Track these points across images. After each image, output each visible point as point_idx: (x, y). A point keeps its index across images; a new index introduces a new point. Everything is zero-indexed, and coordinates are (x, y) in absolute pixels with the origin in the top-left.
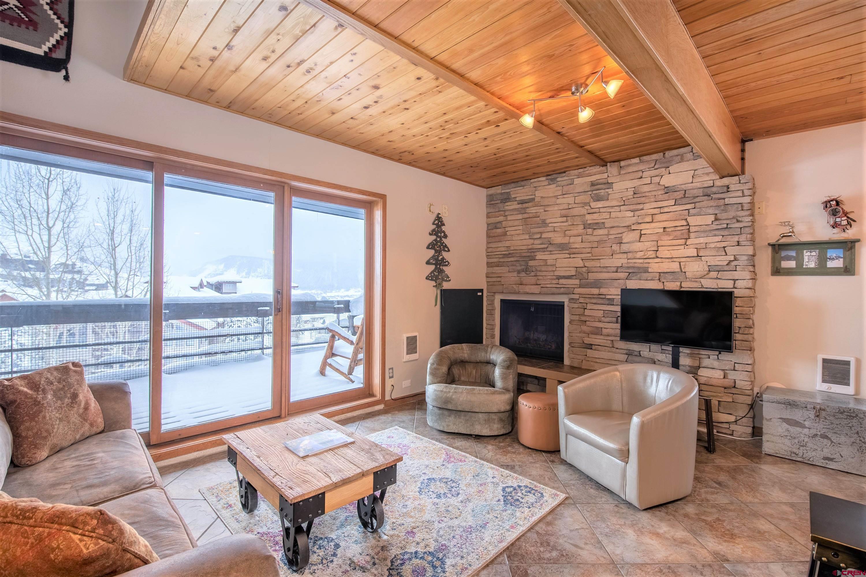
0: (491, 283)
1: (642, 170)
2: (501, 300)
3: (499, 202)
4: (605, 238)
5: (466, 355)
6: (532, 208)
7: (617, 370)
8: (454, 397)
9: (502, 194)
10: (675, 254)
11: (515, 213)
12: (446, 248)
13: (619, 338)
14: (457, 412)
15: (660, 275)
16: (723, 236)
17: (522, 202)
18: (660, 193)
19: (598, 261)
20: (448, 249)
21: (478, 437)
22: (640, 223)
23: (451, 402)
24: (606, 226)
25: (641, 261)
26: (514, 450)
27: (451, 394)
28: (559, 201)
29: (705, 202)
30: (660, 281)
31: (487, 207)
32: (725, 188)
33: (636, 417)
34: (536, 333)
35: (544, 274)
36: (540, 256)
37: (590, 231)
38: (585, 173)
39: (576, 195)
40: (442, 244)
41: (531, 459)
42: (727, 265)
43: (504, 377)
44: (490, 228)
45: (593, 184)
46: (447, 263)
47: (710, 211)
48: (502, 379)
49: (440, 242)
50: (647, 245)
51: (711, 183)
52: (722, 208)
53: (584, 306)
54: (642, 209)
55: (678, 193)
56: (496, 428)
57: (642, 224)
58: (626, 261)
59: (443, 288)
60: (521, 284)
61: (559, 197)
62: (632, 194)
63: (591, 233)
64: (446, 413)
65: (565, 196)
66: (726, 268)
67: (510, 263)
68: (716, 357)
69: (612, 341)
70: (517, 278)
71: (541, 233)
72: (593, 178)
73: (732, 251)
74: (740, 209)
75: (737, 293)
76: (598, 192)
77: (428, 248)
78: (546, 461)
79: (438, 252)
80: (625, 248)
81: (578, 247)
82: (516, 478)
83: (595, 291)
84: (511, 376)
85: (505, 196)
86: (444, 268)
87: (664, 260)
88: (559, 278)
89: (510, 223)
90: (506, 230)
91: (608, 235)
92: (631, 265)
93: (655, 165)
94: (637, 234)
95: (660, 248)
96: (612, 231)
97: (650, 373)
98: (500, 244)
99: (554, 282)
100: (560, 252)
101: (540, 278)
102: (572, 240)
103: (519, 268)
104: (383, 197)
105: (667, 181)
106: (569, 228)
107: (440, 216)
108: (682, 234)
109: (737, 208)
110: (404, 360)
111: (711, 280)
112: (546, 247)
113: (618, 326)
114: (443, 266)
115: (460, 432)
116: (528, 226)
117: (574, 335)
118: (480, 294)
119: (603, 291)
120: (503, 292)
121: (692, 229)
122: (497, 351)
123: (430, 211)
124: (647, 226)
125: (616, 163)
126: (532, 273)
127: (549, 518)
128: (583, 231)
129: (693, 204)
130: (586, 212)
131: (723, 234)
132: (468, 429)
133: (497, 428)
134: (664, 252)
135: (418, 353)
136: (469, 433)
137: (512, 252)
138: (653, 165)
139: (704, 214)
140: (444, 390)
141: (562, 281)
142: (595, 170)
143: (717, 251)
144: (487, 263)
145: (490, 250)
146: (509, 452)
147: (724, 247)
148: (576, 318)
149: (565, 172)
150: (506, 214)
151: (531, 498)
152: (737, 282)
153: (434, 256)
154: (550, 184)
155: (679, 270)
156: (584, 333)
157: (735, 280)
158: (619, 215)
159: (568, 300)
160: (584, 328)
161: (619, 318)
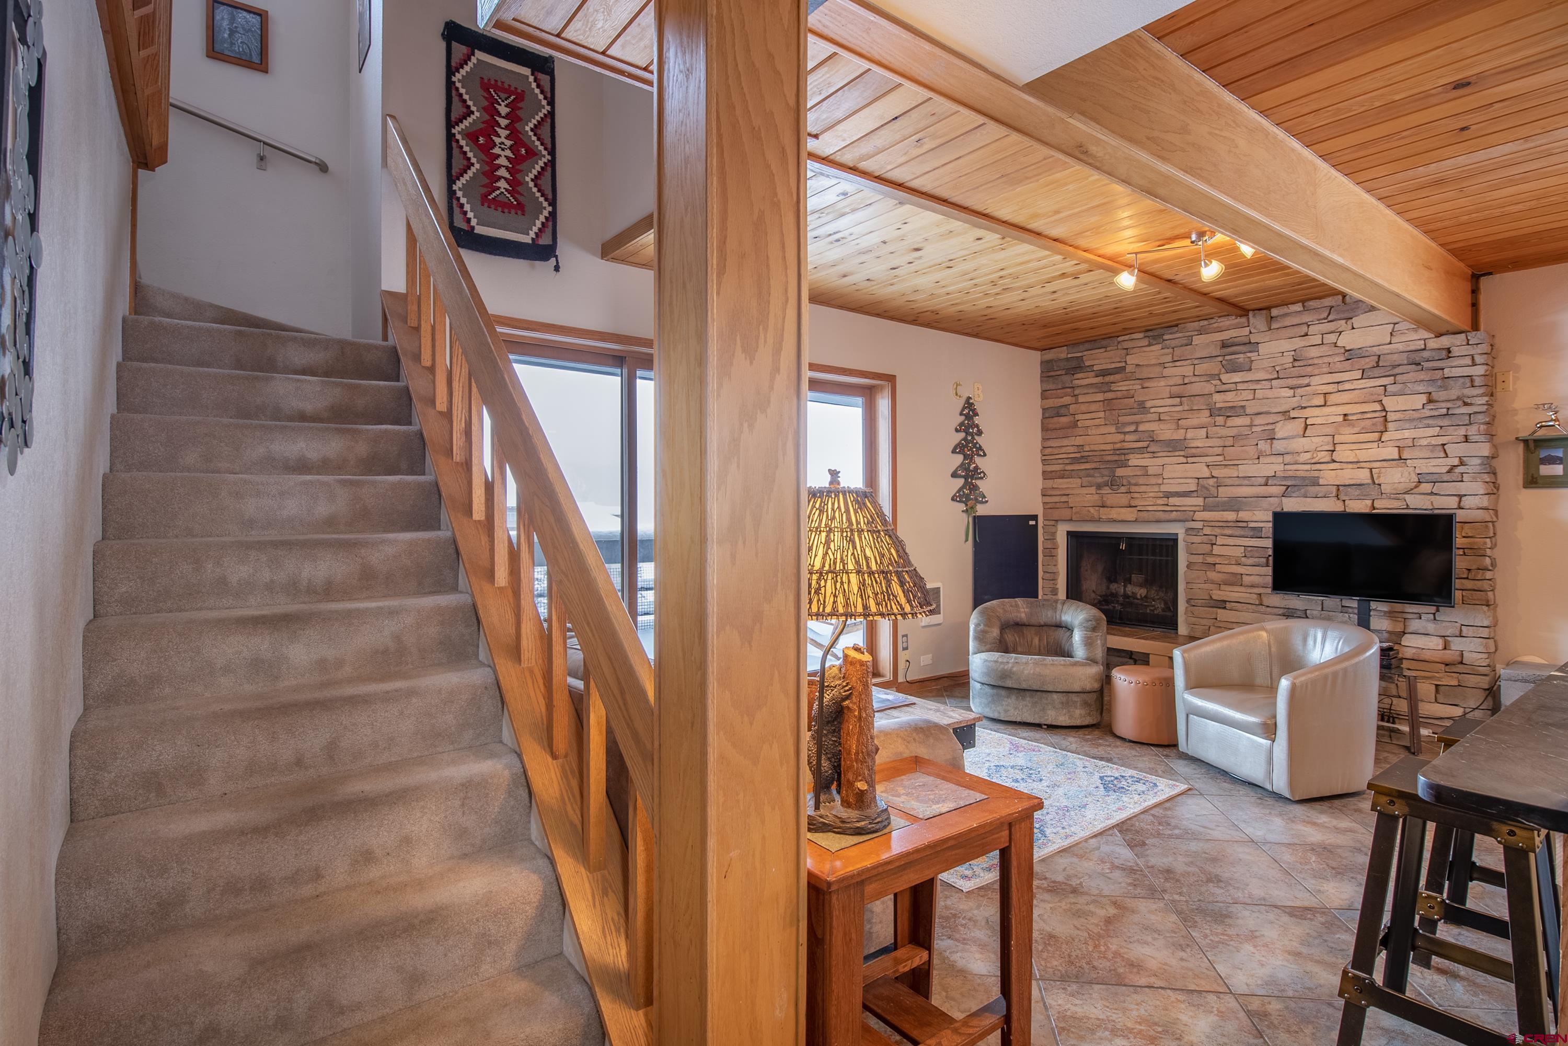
0: (1049, 506)
1: (1307, 323)
2: (1068, 532)
3: (1063, 372)
4: (1246, 431)
5: (1023, 615)
6: (1121, 384)
7: (1263, 629)
8: (1015, 669)
9: (1068, 359)
10: (1363, 455)
11: (1091, 391)
12: (980, 451)
13: (1269, 590)
14: (1021, 691)
15: (1338, 490)
16: (1441, 427)
17: (1104, 373)
18: (1337, 359)
19: (1235, 467)
20: (984, 452)
21: (1051, 727)
22: (1305, 408)
23: (1010, 677)
24: (1248, 411)
25: (1307, 467)
26: (1107, 743)
27: (1010, 665)
28: (1166, 372)
29: (1411, 374)
30: (1338, 499)
31: (1041, 381)
32: (1444, 353)
33: (1285, 679)
34: (1129, 585)
35: (1143, 489)
36: (1134, 460)
37: (1220, 420)
38: (1211, 326)
39: (1196, 362)
40: (975, 445)
41: (1134, 753)
42: (1448, 472)
43: (1088, 643)
44: (1047, 415)
45: (1224, 345)
46: (982, 475)
47: (1420, 388)
48: (1086, 645)
49: (972, 442)
50: (1316, 442)
51: (1421, 345)
52: (1439, 383)
53: (1211, 540)
54: (1308, 385)
55: (1367, 360)
56: (1079, 715)
57: (1308, 409)
58: (1281, 467)
59: (978, 514)
60: (1103, 507)
61: (1167, 365)
62: (1292, 360)
63: (1222, 423)
64: (1003, 692)
65: (1178, 364)
66: (1446, 478)
67: (1084, 472)
68: (1432, 616)
69: (1260, 594)
70: (1096, 497)
71: (1137, 424)
72: (1225, 336)
73: (1456, 450)
74: (1469, 384)
75: (1460, 515)
76: (1233, 357)
77: (954, 452)
78: (1156, 755)
79: (969, 458)
80: (1279, 446)
81: (1200, 445)
82: (1117, 769)
83: (1231, 516)
84: (1099, 642)
85: (1074, 364)
86: (979, 483)
87: (1345, 466)
88: (1168, 495)
89: (1083, 408)
90: (1077, 419)
91: (1251, 426)
92: (1290, 474)
93: (1329, 314)
94: (1298, 426)
95: (1338, 447)
96: (1258, 420)
97: (1312, 632)
98: (1065, 442)
99: (1160, 501)
100: (1169, 454)
101: (1136, 495)
102: (1190, 434)
103: (1100, 480)
104: (891, 379)
105: (1349, 340)
106: (1185, 415)
107: (971, 401)
108: (1373, 424)
109: (1464, 383)
110: (923, 624)
111: (1423, 496)
112: (1145, 446)
113: (1269, 570)
114: (976, 479)
115: (1025, 720)
116: (1114, 412)
117: (1194, 586)
118: (1032, 523)
119: (1243, 515)
120: (1071, 520)
121: (1391, 417)
122: (1073, 608)
123: (957, 395)
124: (1317, 411)
125: (1264, 312)
126: (1122, 488)
127: (1168, 805)
128: (1209, 419)
129: (1393, 378)
130: (1213, 389)
131: (1442, 425)
132: (1036, 716)
133: (1081, 714)
134: (1344, 453)
135: (942, 615)
136: (1037, 721)
137: (1087, 454)
138: (1325, 315)
139: (1409, 392)
140: (1000, 660)
141: (1172, 501)
142: (1227, 323)
143: (1432, 451)
144: (1044, 472)
145: (1048, 451)
146: (1100, 745)
147: (1443, 445)
148: (1199, 559)
149: (1176, 326)
150: (1077, 392)
151: (1141, 787)
152: (1463, 499)
153: (962, 464)
154: (1149, 345)
155: (1370, 481)
156: (1213, 582)
157: (1460, 497)
158: (1269, 394)
159: (1183, 531)
160: (1212, 575)
161: (1271, 558)
